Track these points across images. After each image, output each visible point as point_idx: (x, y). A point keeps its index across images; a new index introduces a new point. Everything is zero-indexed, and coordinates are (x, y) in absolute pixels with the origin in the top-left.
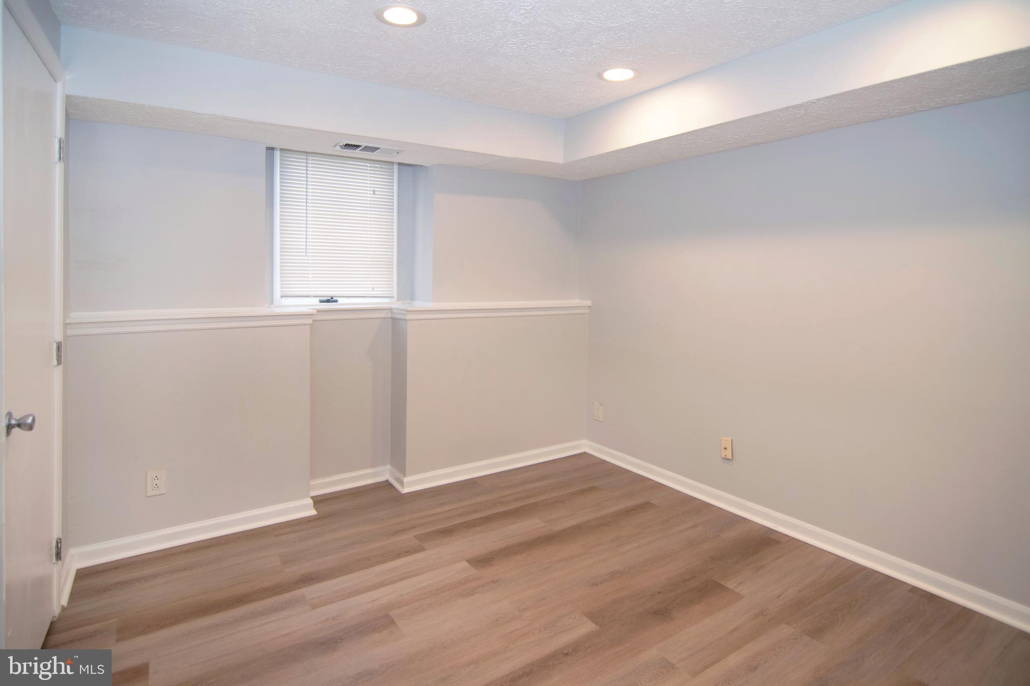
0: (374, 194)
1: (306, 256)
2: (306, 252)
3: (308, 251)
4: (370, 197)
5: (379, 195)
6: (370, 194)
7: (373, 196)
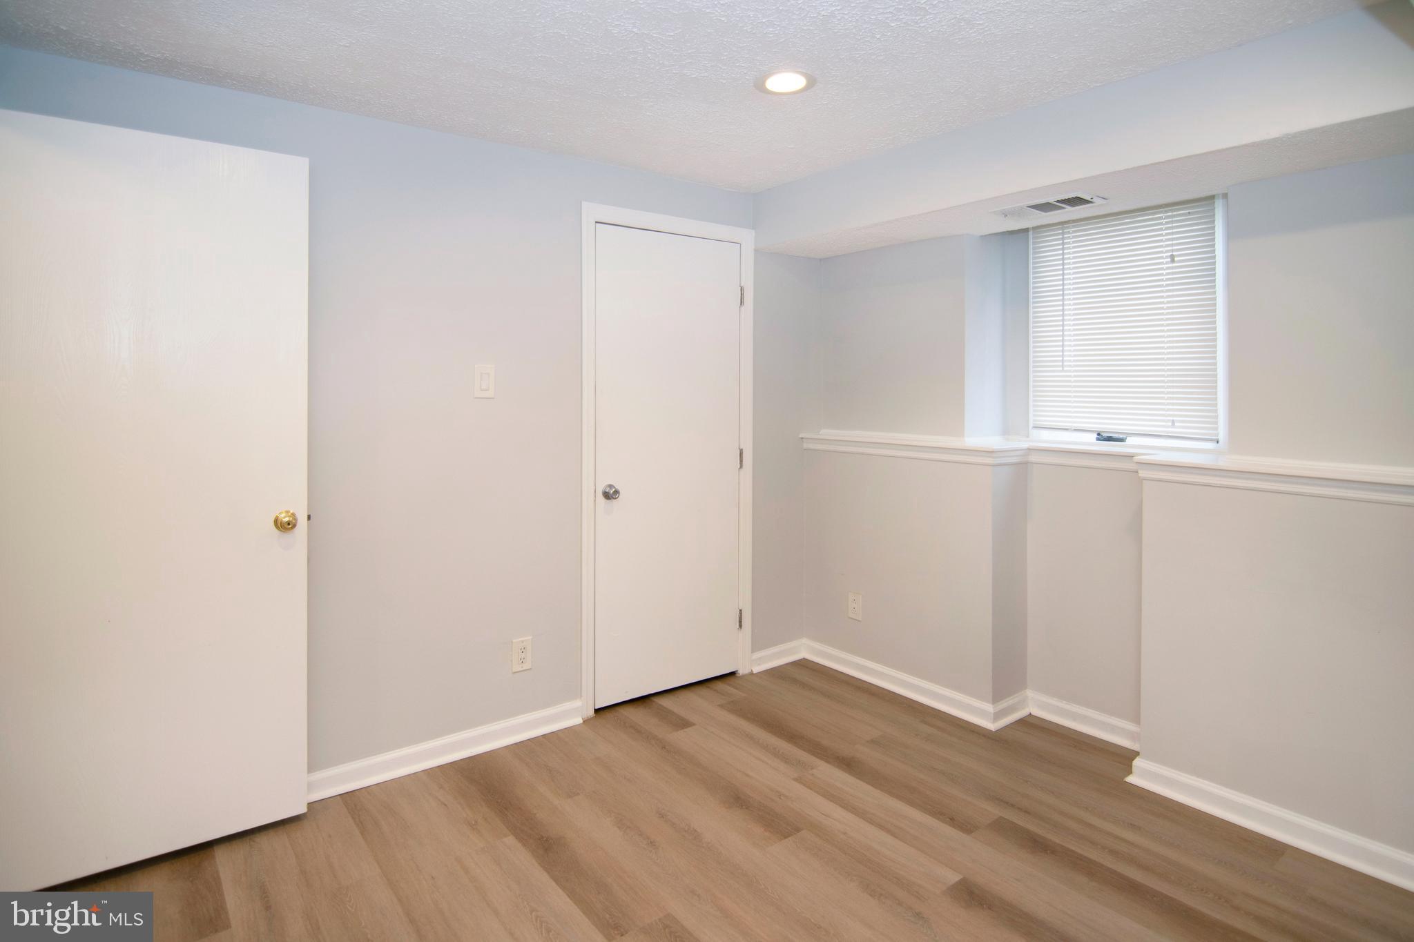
0: (1173, 261)
1: (1063, 371)
2: (1063, 366)
3: (1065, 364)
4: (1168, 268)
5: (1180, 261)
6: (1167, 263)
7: (1171, 265)
